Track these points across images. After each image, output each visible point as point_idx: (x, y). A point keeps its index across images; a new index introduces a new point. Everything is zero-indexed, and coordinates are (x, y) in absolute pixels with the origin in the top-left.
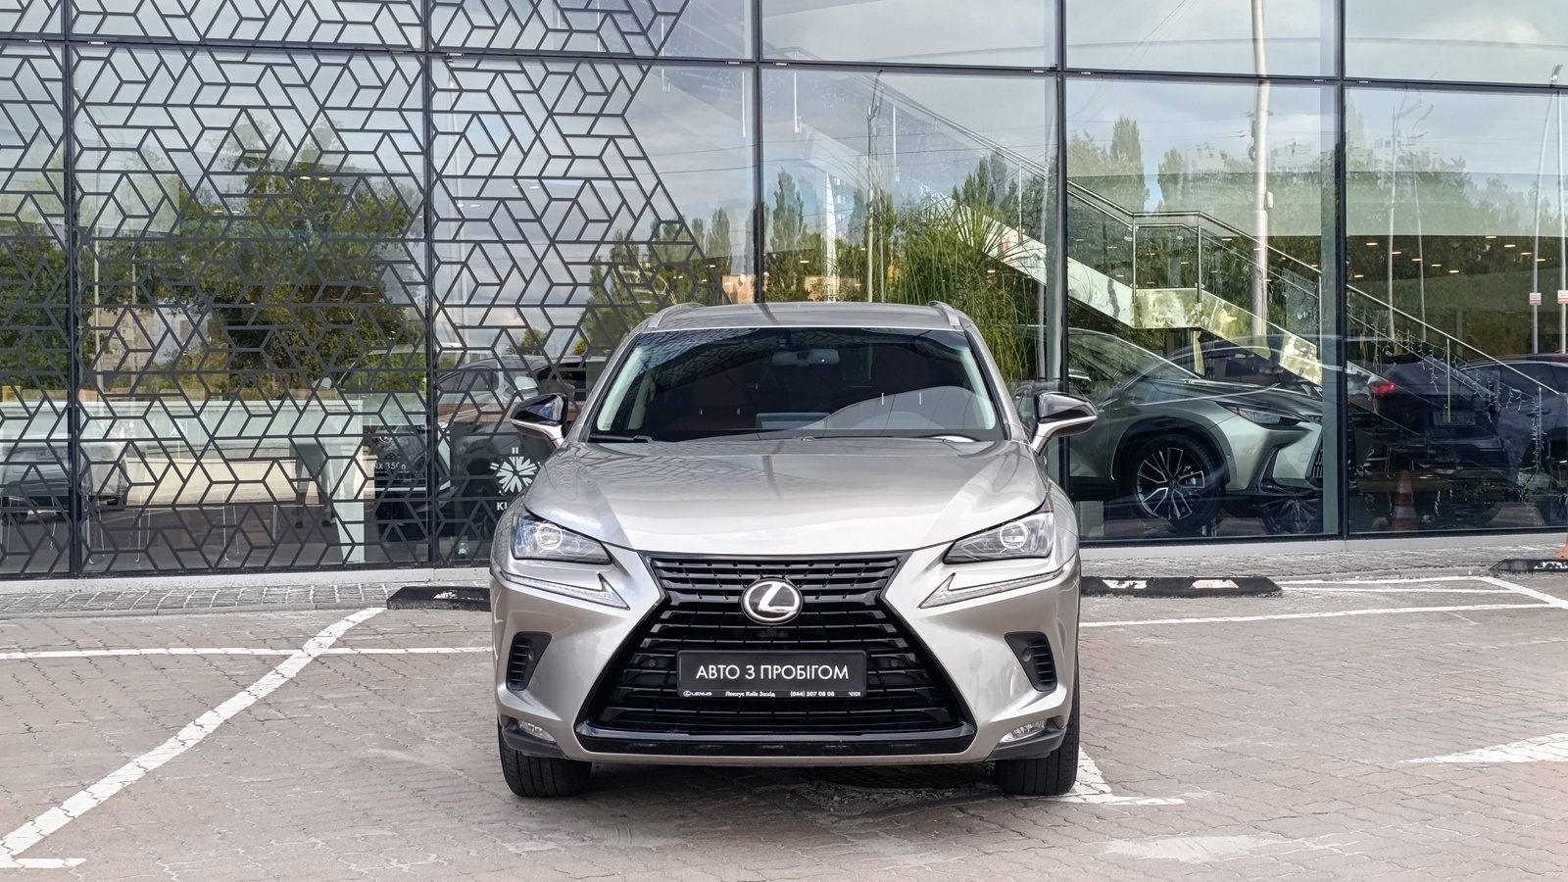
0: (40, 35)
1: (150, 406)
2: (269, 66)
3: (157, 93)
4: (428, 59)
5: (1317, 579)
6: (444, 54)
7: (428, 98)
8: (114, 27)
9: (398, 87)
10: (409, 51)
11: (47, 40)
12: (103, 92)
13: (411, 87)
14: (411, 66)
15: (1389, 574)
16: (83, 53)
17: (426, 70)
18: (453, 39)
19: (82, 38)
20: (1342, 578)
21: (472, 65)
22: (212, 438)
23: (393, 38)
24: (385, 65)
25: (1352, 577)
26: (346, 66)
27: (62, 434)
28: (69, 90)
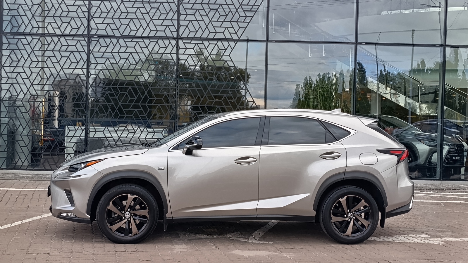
0: (82, 35)
1: (105, 128)
2: (137, 42)
3: (109, 50)
4: (178, 40)
5: (419, 191)
6: (182, 39)
7: (178, 50)
8: (100, 32)
9: (170, 48)
10: (173, 38)
11: (84, 36)
12: (96, 49)
13: (173, 47)
14: (173, 42)
15: (442, 191)
16: (93, 39)
17: (177, 43)
18: (185, 35)
19: (92, 35)
20: (427, 191)
21: (189, 41)
22: (119, 138)
23: (169, 35)
24: (167, 42)
25: (430, 191)
26: (157, 42)
27: (83, 135)
28: (89, 49)
